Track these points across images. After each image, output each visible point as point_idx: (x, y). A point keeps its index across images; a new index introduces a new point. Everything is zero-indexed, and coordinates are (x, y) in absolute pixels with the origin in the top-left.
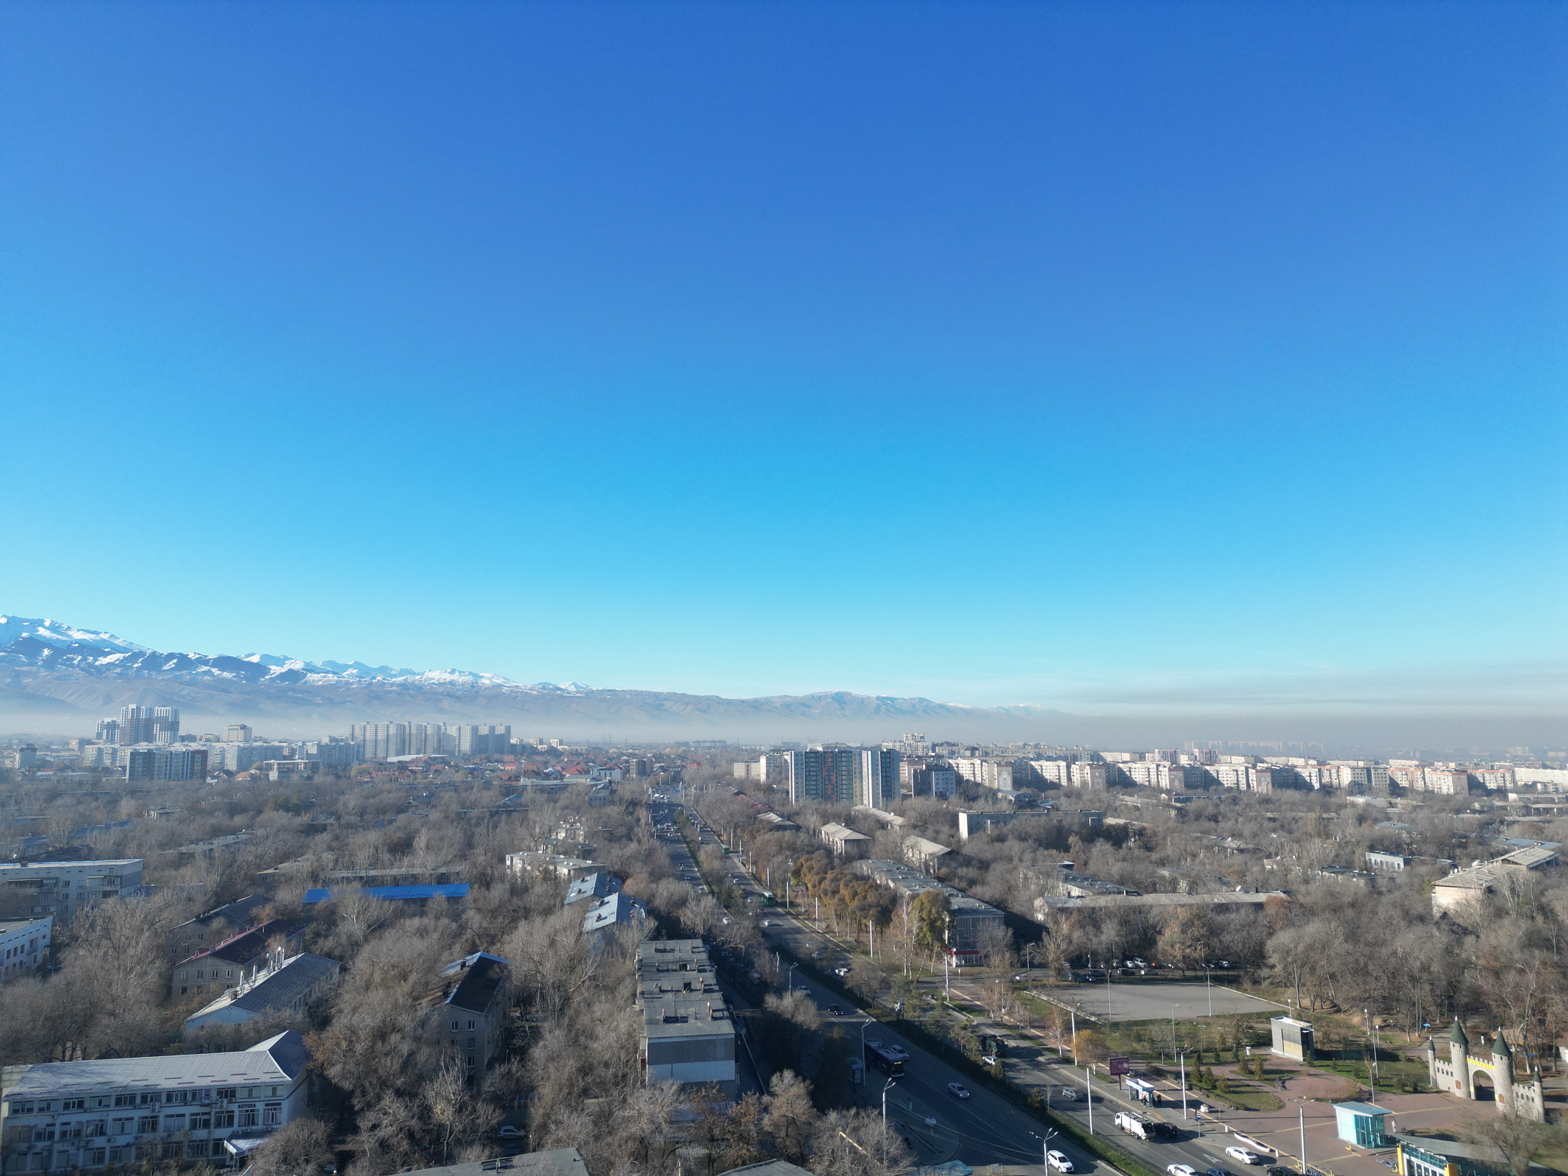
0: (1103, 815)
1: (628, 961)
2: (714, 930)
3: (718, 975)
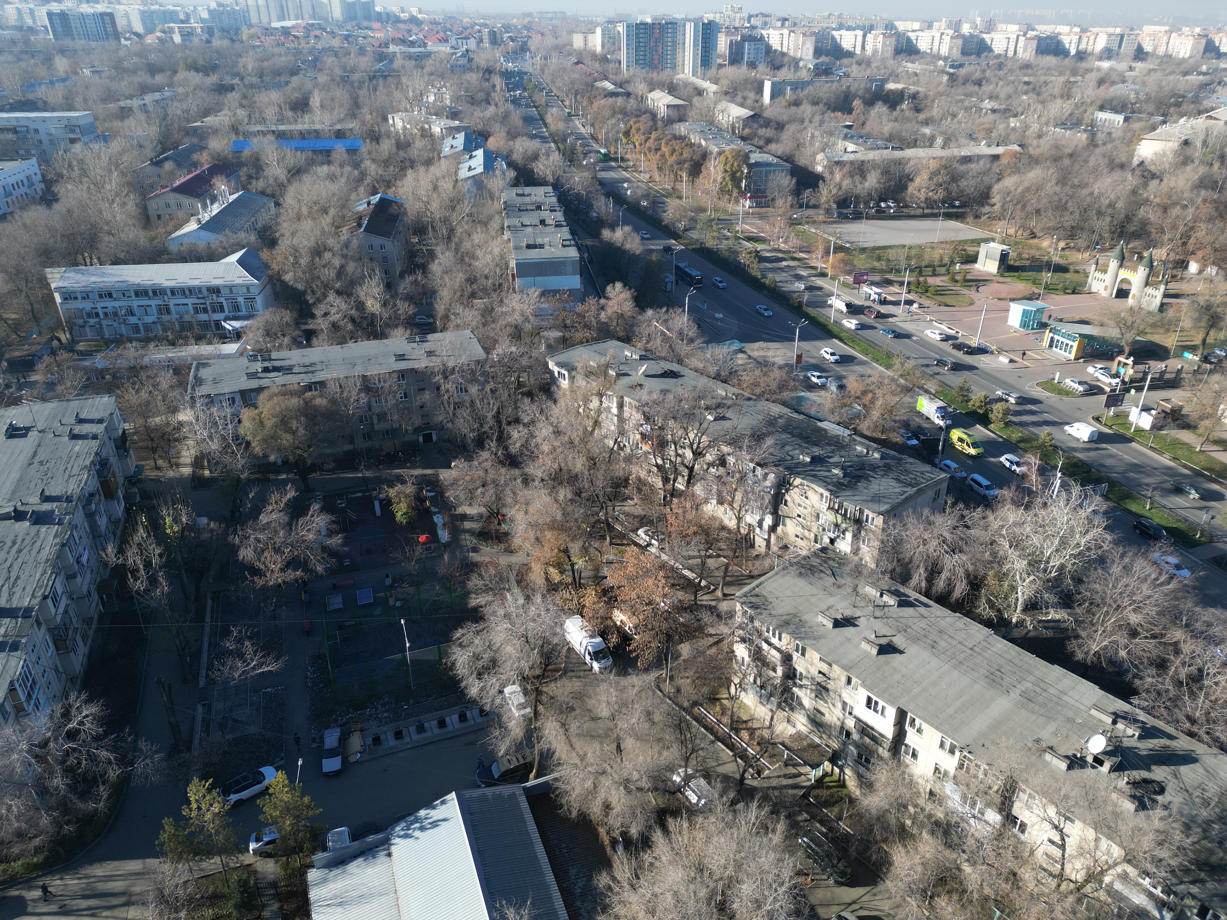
0: (884, 81)
1: (495, 203)
2: (561, 179)
3: (566, 214)
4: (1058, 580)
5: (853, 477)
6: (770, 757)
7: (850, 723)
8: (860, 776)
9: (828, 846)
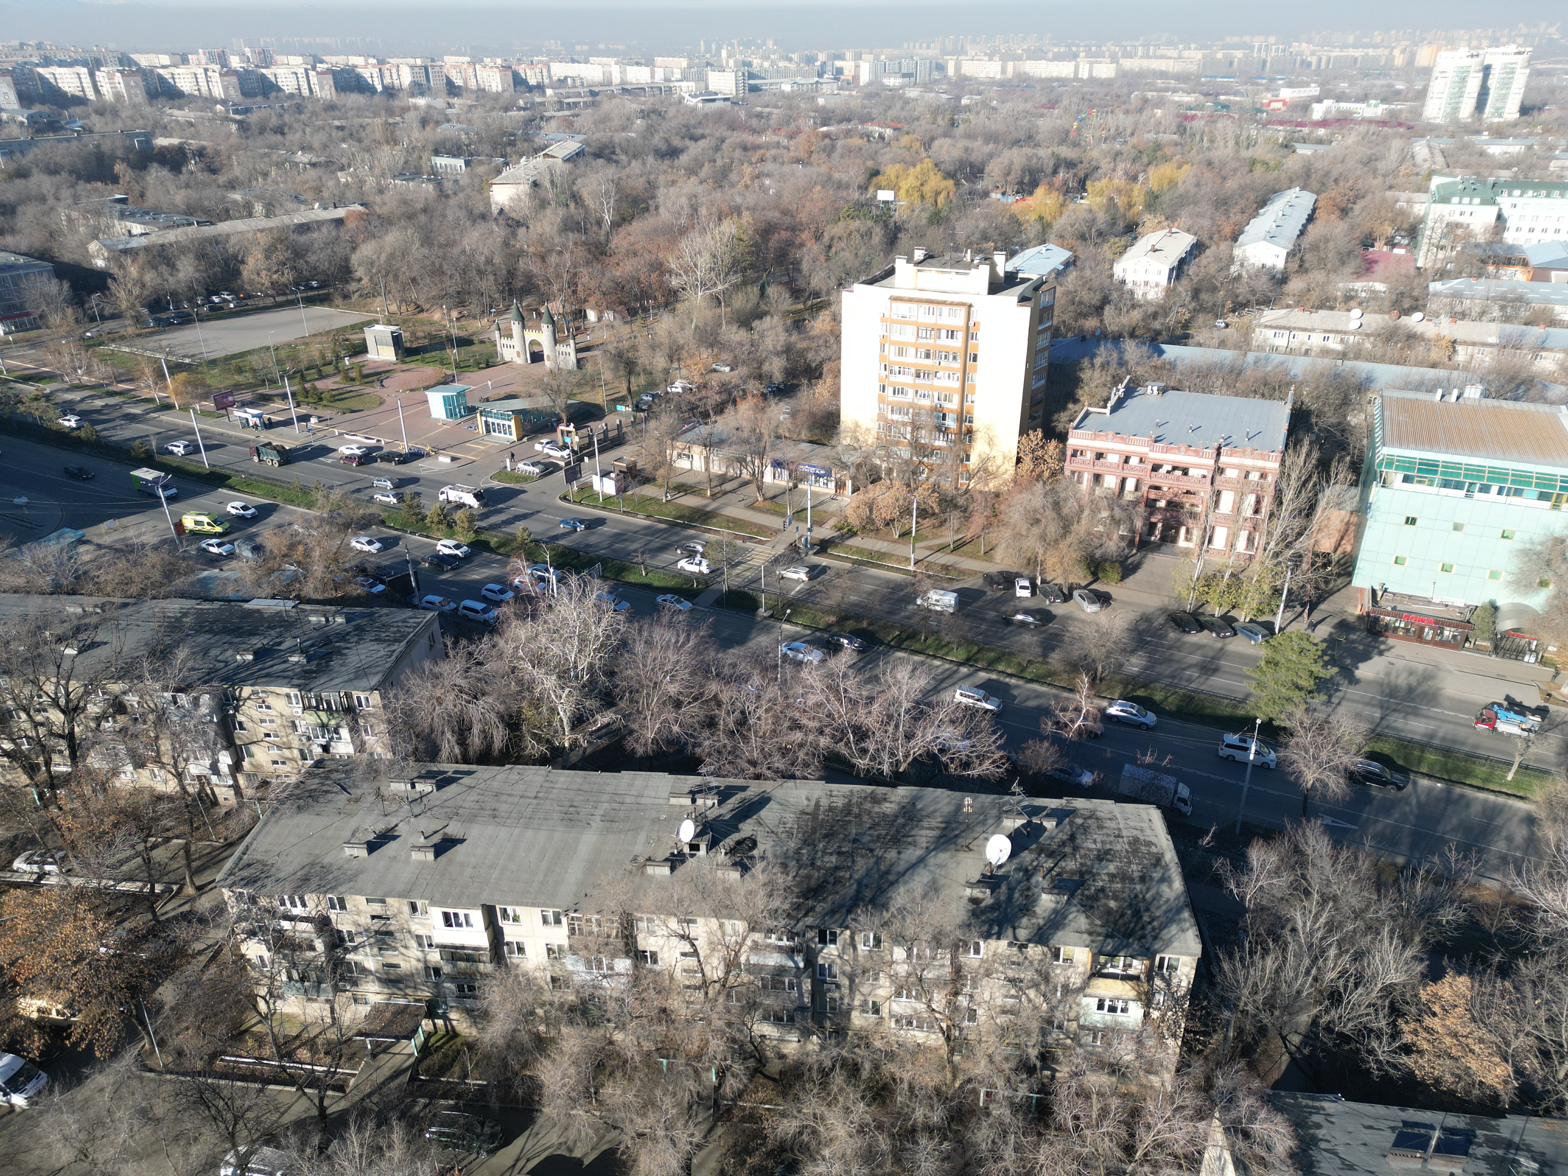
0: (151, 135)
4: (592, 681)
5: (321, 658)
6: (350, 1059)
7: (435, 957)
8: (469, 1012)
9: (463, 1118)
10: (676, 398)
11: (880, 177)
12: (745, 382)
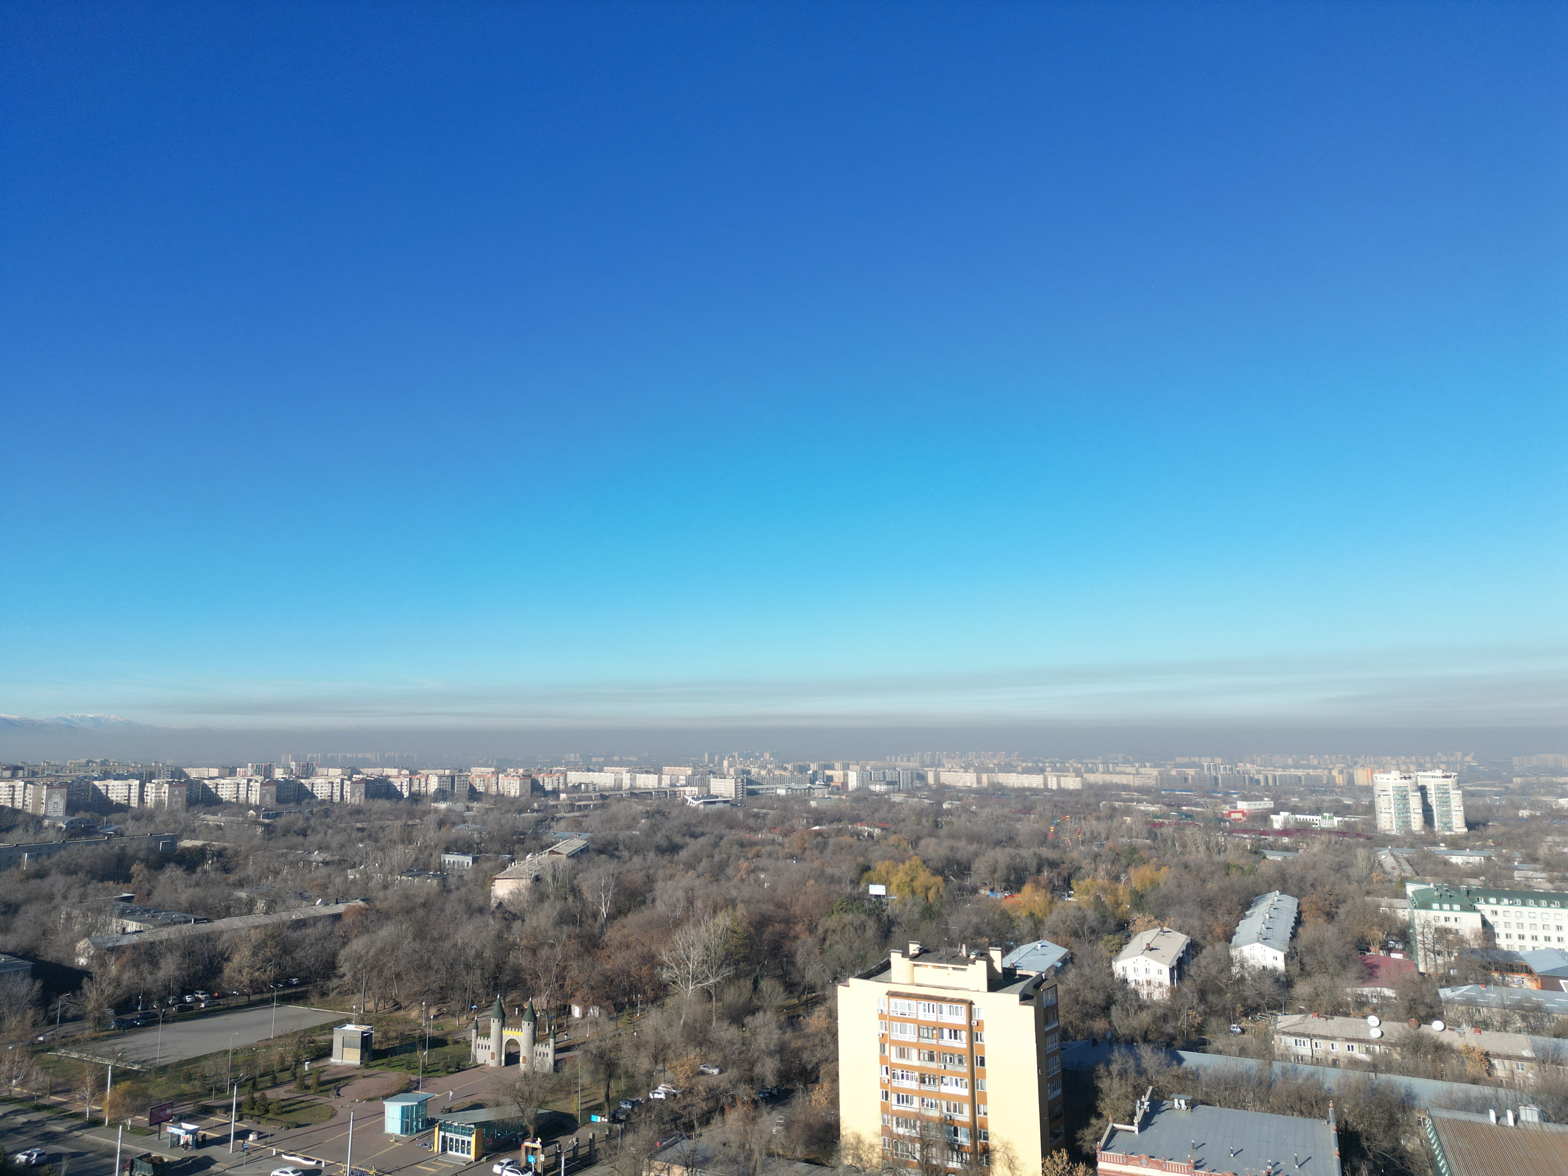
10: (658, 1107)
11: (871, 873)
12: (734, 1087)
